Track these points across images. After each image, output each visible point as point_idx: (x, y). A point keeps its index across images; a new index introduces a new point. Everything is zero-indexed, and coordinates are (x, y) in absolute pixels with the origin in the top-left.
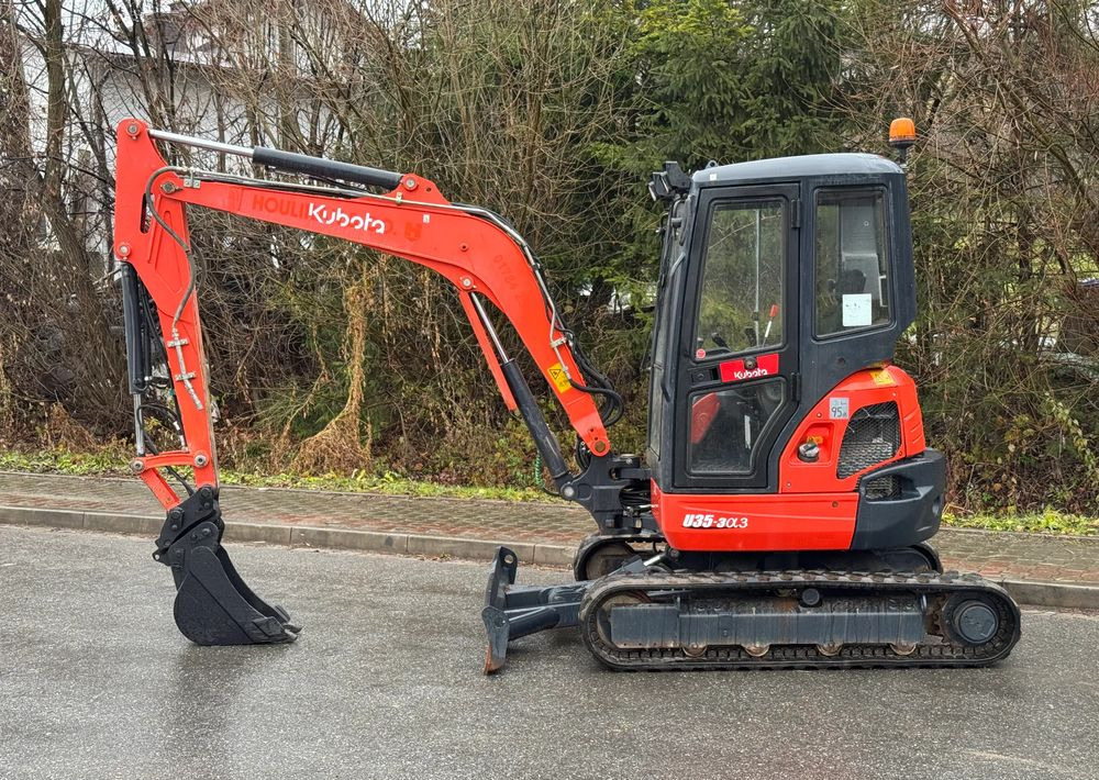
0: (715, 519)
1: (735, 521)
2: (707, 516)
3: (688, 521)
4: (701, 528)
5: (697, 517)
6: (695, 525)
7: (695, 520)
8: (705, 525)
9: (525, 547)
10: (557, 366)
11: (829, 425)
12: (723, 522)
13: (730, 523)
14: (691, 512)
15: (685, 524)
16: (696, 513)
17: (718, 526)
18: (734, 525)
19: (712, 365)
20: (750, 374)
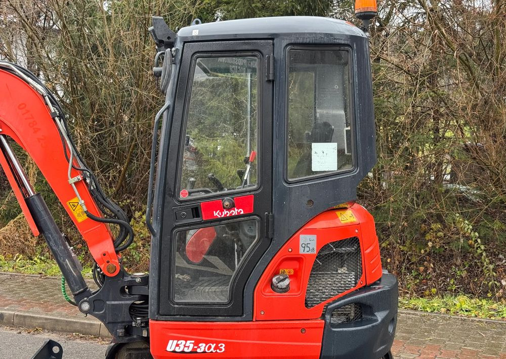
0: (197, 343)
2: (188, 342)
3: (171, 346)
4: (183, 352)
5: (179, 342)
6: (177, 350)
7: (177, 345)
8: (186, 350)
10: (74, 200)
11: (299, 259)
12: (202, 347)
13: (210, 348)
14: (174, 338)
15: (168, 349)
16: (178, 339)
17: (199, 350)
18: (212, 350)
20: (227, 213)
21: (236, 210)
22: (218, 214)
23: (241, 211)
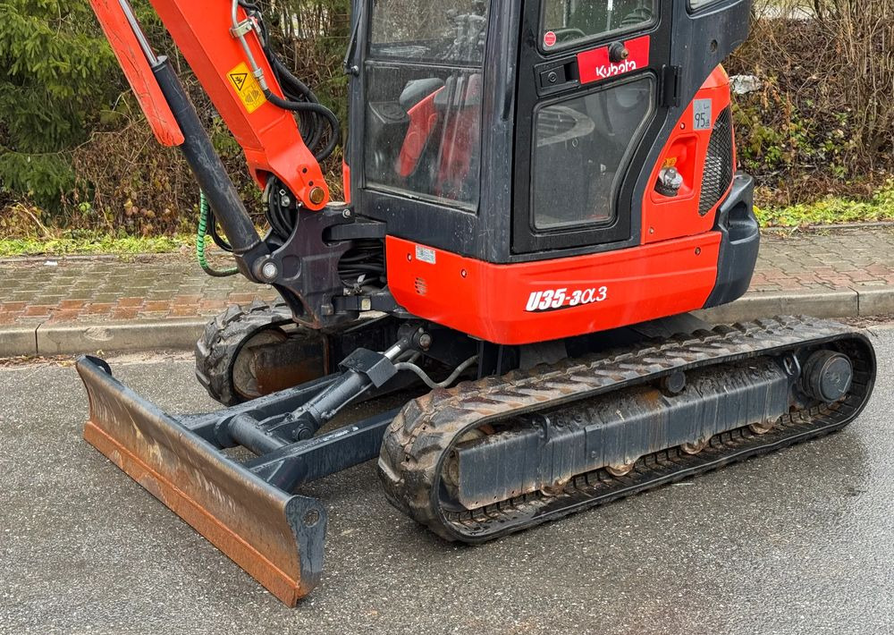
0: (569, 293)
1: (592, 292)
2: (559, 291)
3: (534, 302)
4: (550, 309)
5: (546, 294)
6: (542, 307)
7: (542, 299)
8: (555, 305)
9: (21, 335)
10: (241, 68)
11: (692, 140)
12: (578, 297)
13: (588, 295)
14: (537, 289)
15: (530, 307)
16: (544, 289)
17: (572, 303)
18: (590, 299)
19: (568, 57)
20: (615, 70)
21: (627, 63)
22: (603, 72)
23: (632, 65)
